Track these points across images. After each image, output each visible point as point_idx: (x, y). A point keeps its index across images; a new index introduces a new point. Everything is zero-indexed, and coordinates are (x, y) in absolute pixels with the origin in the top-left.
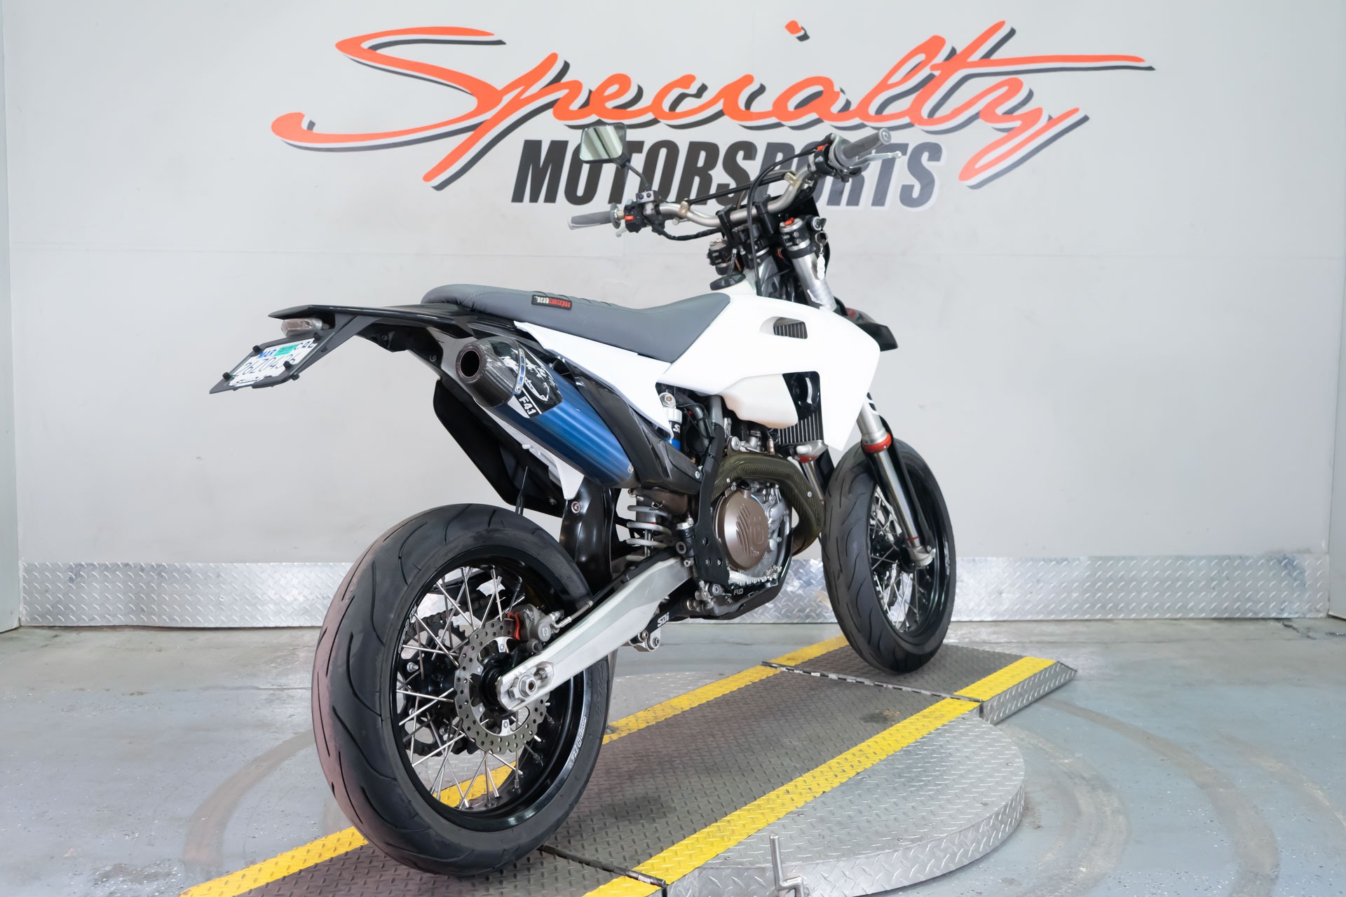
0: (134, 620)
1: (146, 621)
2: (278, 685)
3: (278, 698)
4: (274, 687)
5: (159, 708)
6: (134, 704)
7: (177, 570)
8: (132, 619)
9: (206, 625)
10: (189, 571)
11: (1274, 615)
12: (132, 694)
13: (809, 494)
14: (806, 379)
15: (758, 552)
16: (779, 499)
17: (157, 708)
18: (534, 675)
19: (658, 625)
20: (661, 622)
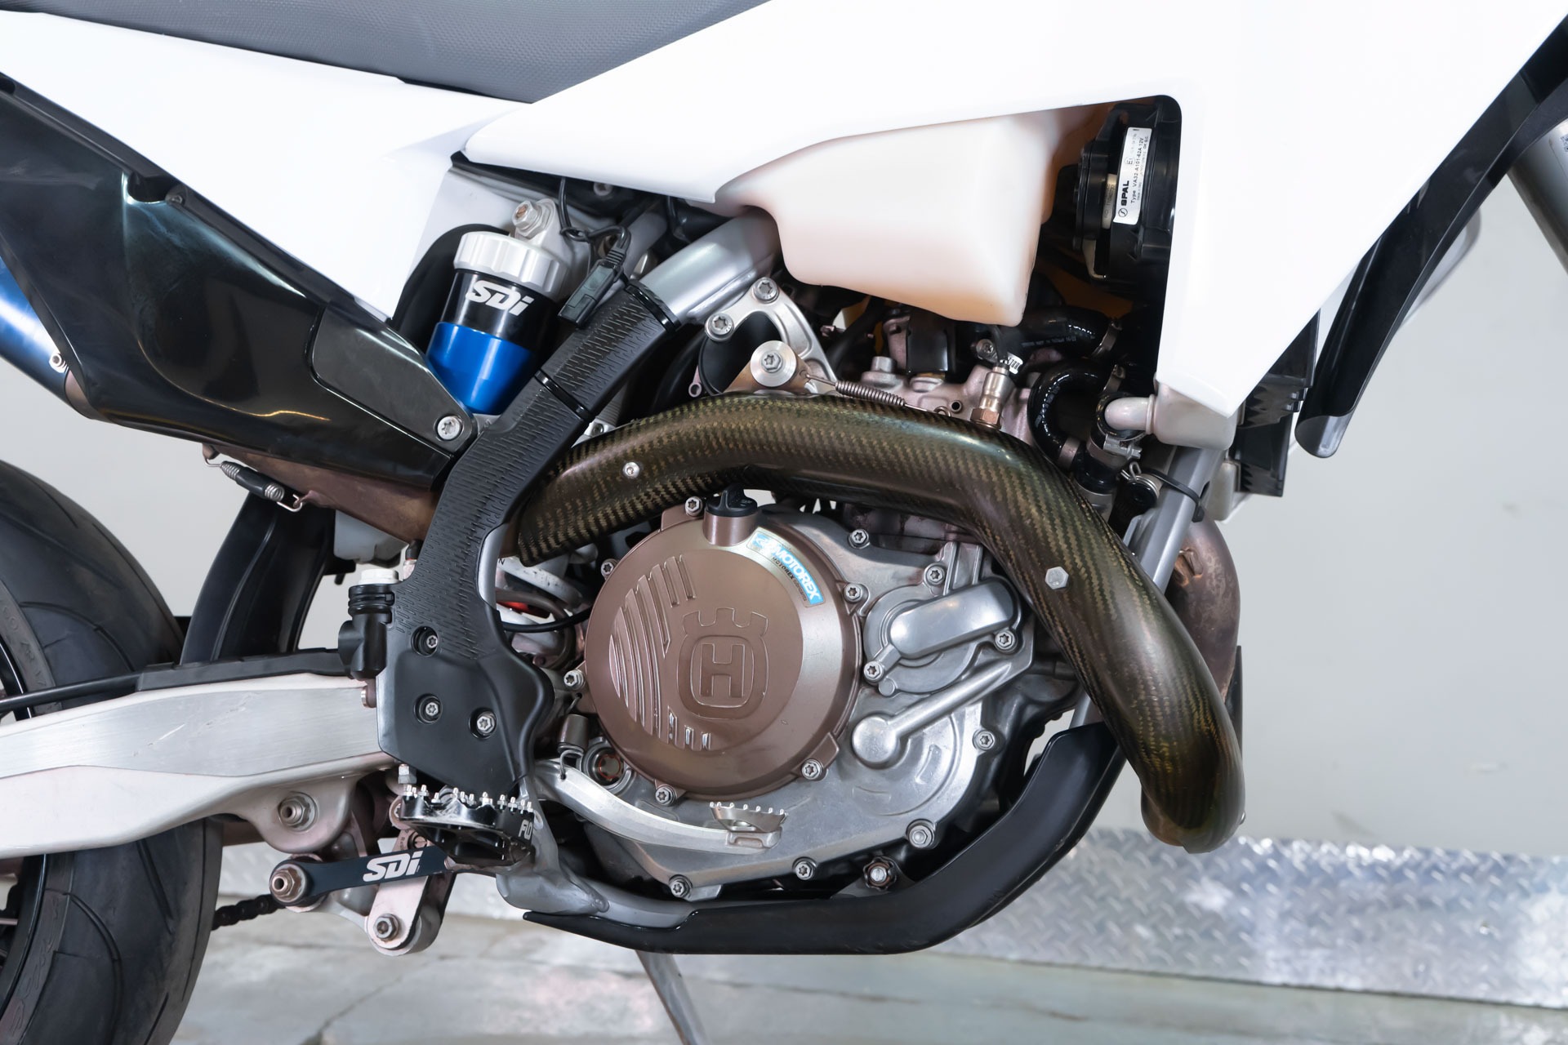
13: (1057, 577)
14: (1130, 130)
15: (705, 736)
16: (963, 582)
19: (367, 878)
20: (381, 871)
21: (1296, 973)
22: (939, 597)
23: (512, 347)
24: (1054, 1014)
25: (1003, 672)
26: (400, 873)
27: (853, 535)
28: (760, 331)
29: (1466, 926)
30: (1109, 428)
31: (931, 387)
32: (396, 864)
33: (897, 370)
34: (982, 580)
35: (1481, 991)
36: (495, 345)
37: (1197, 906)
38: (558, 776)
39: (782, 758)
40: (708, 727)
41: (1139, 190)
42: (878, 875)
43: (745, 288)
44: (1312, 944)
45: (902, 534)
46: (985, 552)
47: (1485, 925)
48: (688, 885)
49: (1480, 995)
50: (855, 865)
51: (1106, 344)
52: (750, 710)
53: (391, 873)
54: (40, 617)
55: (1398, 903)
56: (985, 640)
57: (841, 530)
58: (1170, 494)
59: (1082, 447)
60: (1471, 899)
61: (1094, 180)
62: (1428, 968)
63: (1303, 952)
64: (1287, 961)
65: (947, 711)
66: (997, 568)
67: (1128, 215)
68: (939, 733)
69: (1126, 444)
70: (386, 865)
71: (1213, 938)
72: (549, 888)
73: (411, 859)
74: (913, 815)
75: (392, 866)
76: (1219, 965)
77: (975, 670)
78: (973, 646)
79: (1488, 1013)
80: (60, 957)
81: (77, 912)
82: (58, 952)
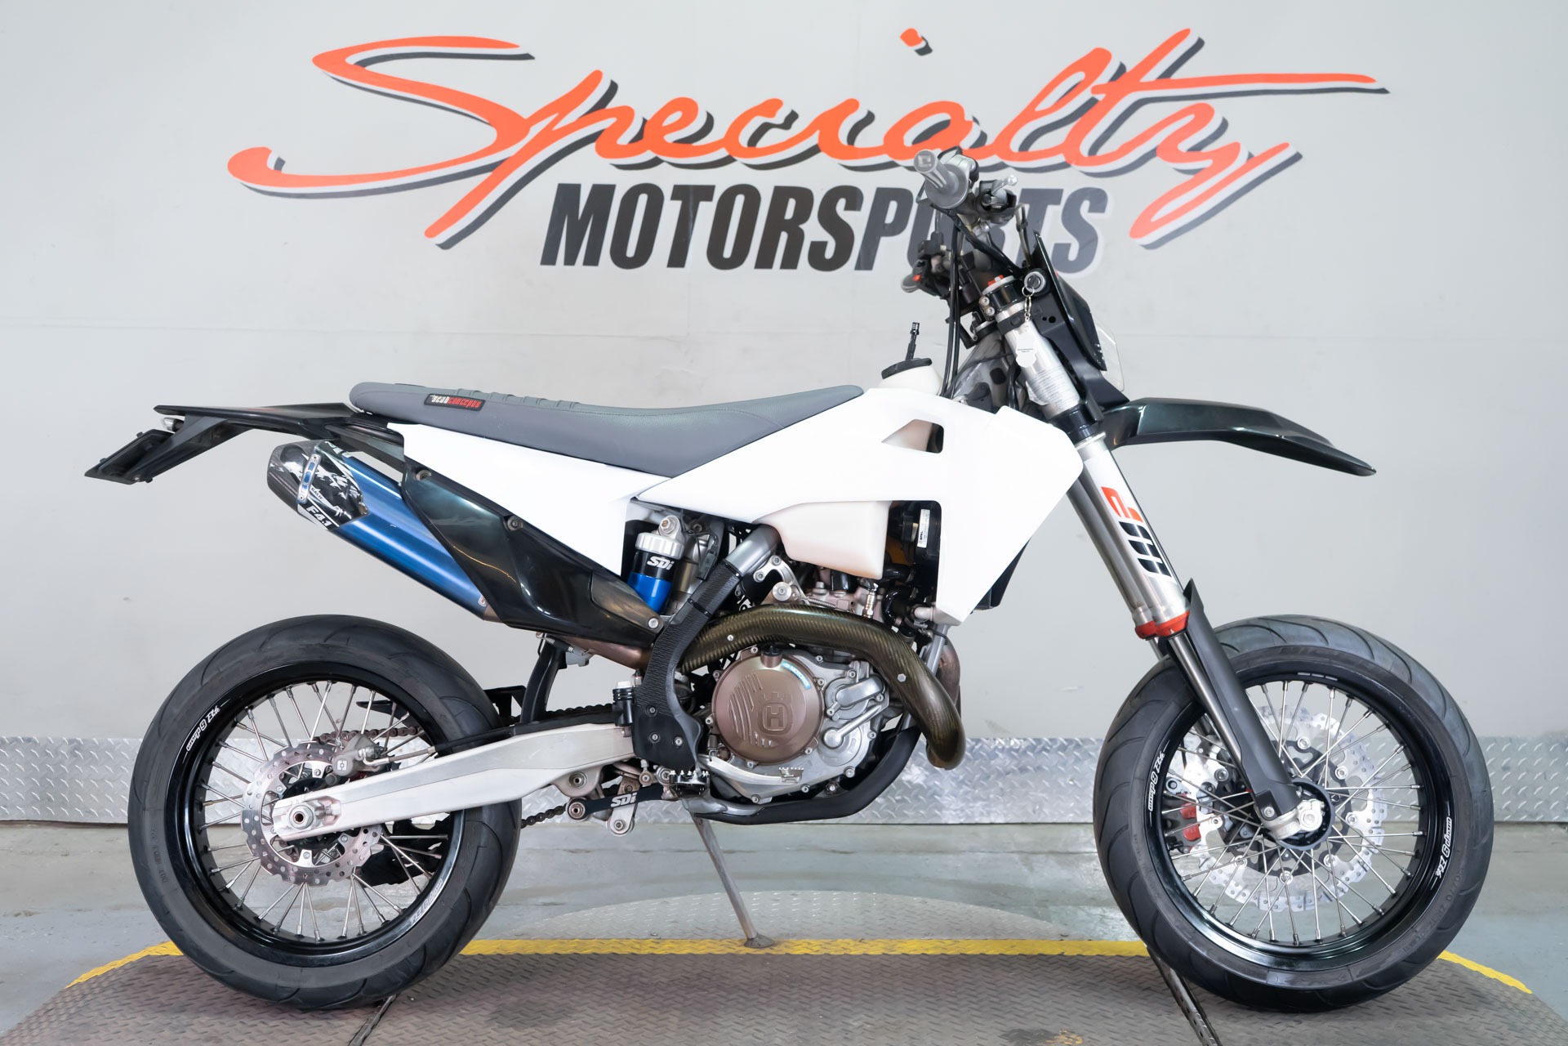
0: (37, 813)
1: (53, 815)
5: (49, 934)
6: (18, 928)
7: (95, 747)
8: (35, 811)
11: (1555, 818)
12: (17, 915)
13: (902, 678)
14: (922, 511)
15: (770, 742)
16: (863, 676)
17: (46, 935)
18: (317, 809)
19: (612, 805)
20: (619, 803)
21: (967, 816)
22: (855, 683)
23: (666, 582)
24: (834, 851)
25: (878, 709)
26: (628, 802)
27: (817, 658)
28: (774, 577)
29: (1061, 781)
30: (916, 618)
31: (841, 596)
32: (625, 799)
33: (827, 587)
34: (871, 676)
35: (1070, 818)
36: (658, 582)
37: (909, 782)
38: (708, 760)
39: (797, 748)
40: (771, 739)
41: (927, 534)
42: (832, 788)
43: (767, 560)
44: (976, 799)
45: (833, 655)
46: (870, 665)
47: (1072, 780)
48: (759, 797)
49: (1070, 820)
50: (822, 786)
51: (910, 578)
52: (787, 730)
53: (623, 802)
54: (449, 703)
55: (1023, 770)
56: (873, 698)
57: (811, 656)
58: (937, 637)
59: (903, 620)
60: (1064, 765)
61: (908, 524)
62: (1041, 808)
63: (971, 805)
64: (962, 810)
65: (858, 726)
66: (875, 670)
67: (922, 544)
68: (854, 734)
69: (922, 623)
70: (621, 799)
71: (919, 800)
72: (705, 804)
73: (632, 796)
74: (847, 765)
76: (922, 815)
77: (868, 709)
78: (867, 701)
79: (1074, 829)
80: (480, 849)
81: (485, 829)
82: (478, 847)
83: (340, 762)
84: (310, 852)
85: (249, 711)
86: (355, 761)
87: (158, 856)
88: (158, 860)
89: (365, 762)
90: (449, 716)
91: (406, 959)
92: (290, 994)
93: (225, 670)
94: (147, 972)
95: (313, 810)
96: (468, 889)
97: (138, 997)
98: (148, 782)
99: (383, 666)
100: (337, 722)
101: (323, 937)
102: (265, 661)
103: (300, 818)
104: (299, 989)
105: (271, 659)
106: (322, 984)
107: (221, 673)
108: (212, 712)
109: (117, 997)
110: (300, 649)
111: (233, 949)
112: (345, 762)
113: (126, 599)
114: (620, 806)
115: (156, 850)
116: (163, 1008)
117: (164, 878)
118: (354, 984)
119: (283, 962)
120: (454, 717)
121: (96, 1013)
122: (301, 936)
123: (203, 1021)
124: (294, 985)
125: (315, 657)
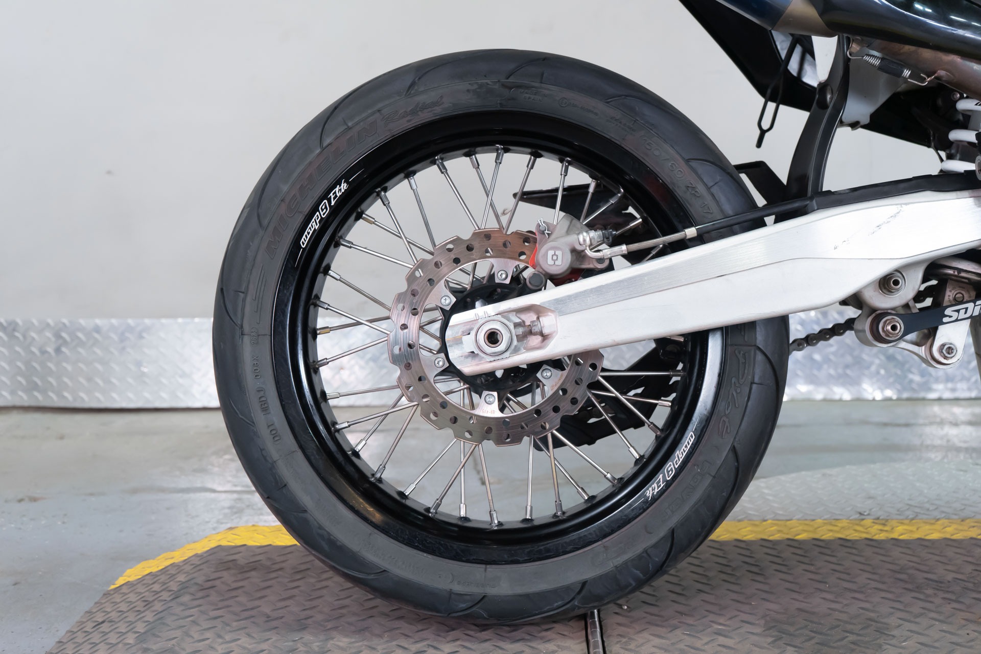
0: (24, 399)
1: (40, 399)
2: (243, 486)
3: (248, 506)
4: (239, 489)
5: (64, 523)
6: (24, 516)
7: (82, 329)
8: (21, 397)
9: (124, 405)
10: (97, 330)
12: (20, 501)
17: (59, 523)
18: (516, 325)
19: (946, 320)
20: (955, 316)
26: (969, 314)
32: (965, 310)
53: (961, 315)
70: (958, 311)
73: (975, 306)
75: (962, 312)
80: (754, 386)
81: (760, 357)
82: (752, 383)
83: (551, 253)
84: (495, 394)
85: (383, 193)
86: (574, 251)
87: (265, 402)
88: (265, 410)
89: (589, 253)
90: (701, 188)
91: (646, 551)
92: (469, 604)
93: (357, 124)
94: (228, 569)
95: (512, 326)
96: (737, 446)
97: (228, 606)
98: (245, 293)
99: (596, 114)
100: (504, 213)
101: (500, 520)
102: (414, 112)
103: (493, 338)
104: (484, 597)
105: (424, 107)
106: (519, 590)
107: (349, 128)
108: (337, 189)
109: (200, 606)
110: (468, 91)
111: (382, 540)
112: (559, 253)
113: (109, 172)
114: (957, 320)
115: (262, 393)
116: (272, 623)
117: (275, 436)
118: (567, 588)
119: (457, 557)
120: (709, 189)
121: (178, 633)
122: (466, 519)
123: (341, 644)
124: (477, 590)
125: (493, 104)
